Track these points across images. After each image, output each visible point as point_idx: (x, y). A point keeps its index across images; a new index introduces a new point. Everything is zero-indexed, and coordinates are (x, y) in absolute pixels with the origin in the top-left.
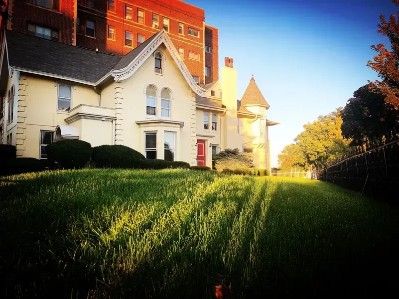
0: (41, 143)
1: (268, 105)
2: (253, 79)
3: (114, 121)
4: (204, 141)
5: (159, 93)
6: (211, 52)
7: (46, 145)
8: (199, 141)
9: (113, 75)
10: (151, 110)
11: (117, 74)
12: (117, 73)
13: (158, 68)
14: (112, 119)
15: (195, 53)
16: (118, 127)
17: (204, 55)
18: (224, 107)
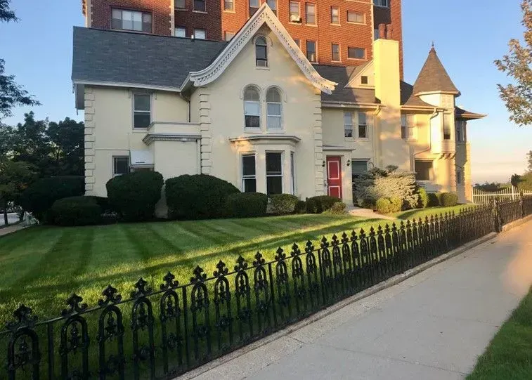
0: (115, 173)
1: (457, 90)
2: (433, 51)
3: (199, 141)
4: (339, 158)
5: (263, 97)
6: (389, 6)
7: (121, 174)
8: (329, 158)
9: (192, 79)
10: (251, 121)
11: (197, 78)
12: (198, 76)
13: (262, 60)
14: (197, 139)
15: (359, 13)
16: (204, 149)
17: (372, 15)
18: (378, 101)
